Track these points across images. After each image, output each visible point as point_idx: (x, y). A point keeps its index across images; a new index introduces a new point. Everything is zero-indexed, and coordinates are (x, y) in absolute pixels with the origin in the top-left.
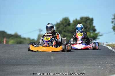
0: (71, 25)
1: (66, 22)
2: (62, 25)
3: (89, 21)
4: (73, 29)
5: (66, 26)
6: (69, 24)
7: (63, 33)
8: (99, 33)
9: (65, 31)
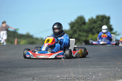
0: (87, 24)
1: (81, 21)
2: (76, 24)
3: (105, 20)
4: (88, 28)
5: (81, 25)
6: (84, 23)
7: (78, 32)
8: (116, 32)
9: (80, 31)
